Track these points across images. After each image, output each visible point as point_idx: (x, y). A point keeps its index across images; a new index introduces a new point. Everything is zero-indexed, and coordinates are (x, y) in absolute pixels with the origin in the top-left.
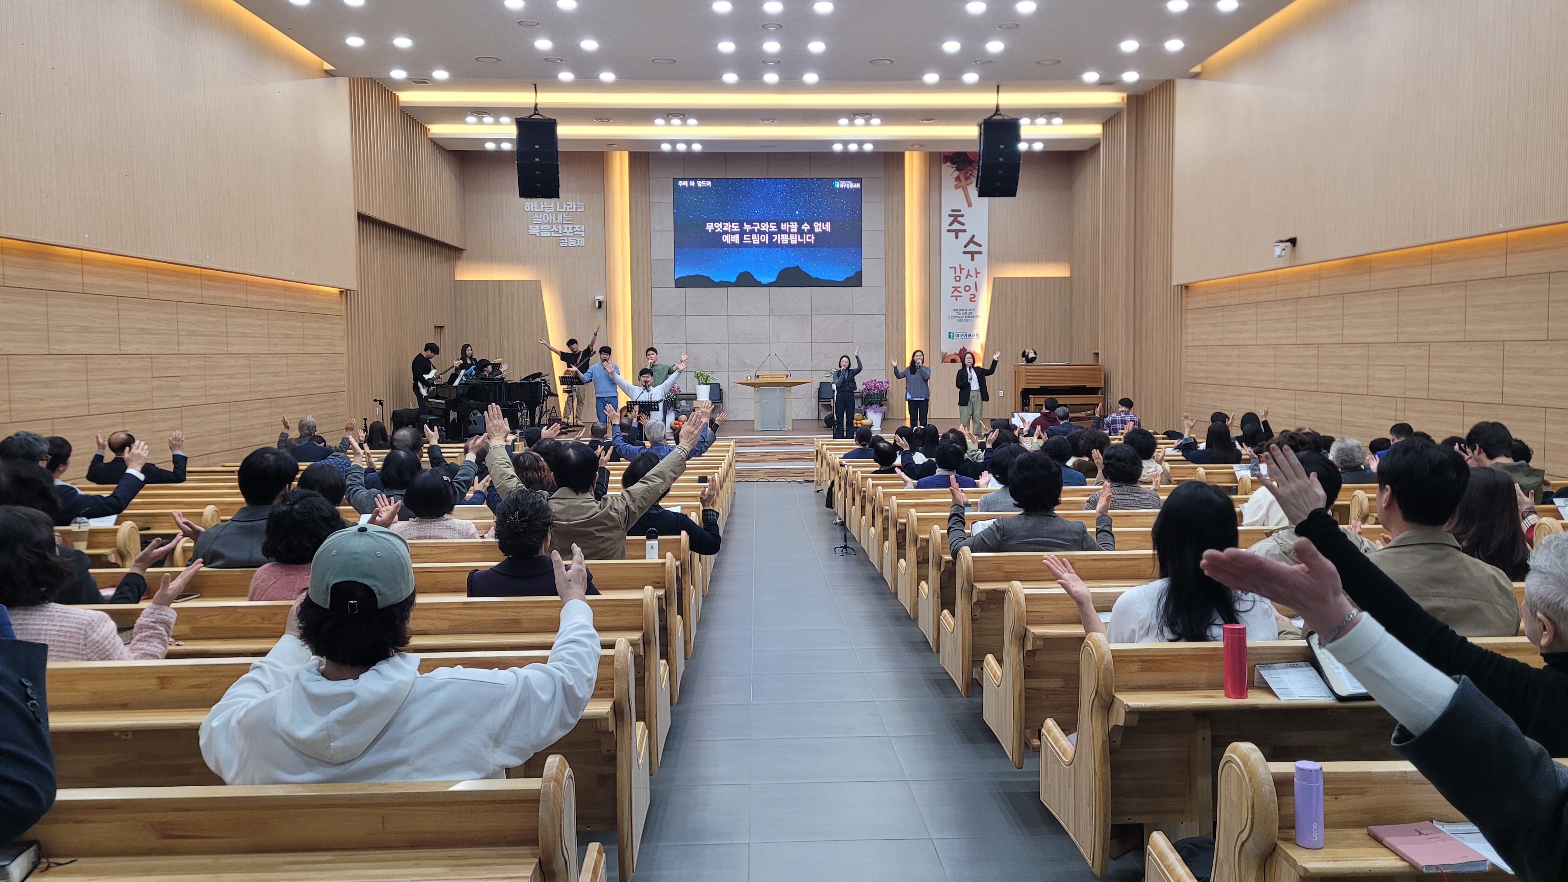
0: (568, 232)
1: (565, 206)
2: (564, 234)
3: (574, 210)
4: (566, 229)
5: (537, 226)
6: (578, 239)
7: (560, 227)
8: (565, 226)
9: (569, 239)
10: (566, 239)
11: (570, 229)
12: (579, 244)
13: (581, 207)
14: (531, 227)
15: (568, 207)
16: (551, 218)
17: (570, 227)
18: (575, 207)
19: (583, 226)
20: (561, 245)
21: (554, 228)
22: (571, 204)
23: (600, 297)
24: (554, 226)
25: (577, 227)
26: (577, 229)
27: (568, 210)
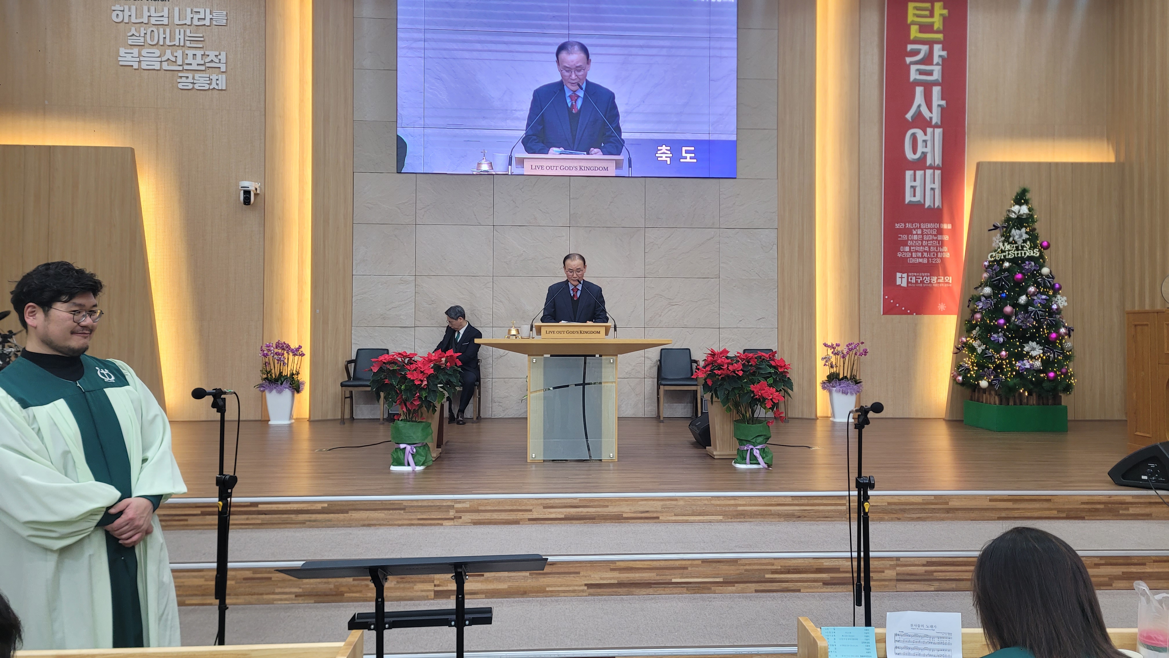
0: (194, 63)
1: (189, 16)
2: (186, 67)
3: (207, 23)
4: (190, 56)
5: (135, 51)
6: (214, 77)
7: (179, 53)
8: (190, 52)
9: (197, 76)
10: (190, 75)
11: (199, 57)
12: (214, 85)
13: (220, 16)
14: (122, 51)
15: (196, 17)
16: (162, 36)
17: (199, 53)
18: (208, 17)
19: (223, 54)
20: (180, 86)
21: (168, 55)
22: (202, 11)
23: (251, 185)
24: (168, 52)
25: (212, 54)
26: (212, 57)
27: (196, 22)
